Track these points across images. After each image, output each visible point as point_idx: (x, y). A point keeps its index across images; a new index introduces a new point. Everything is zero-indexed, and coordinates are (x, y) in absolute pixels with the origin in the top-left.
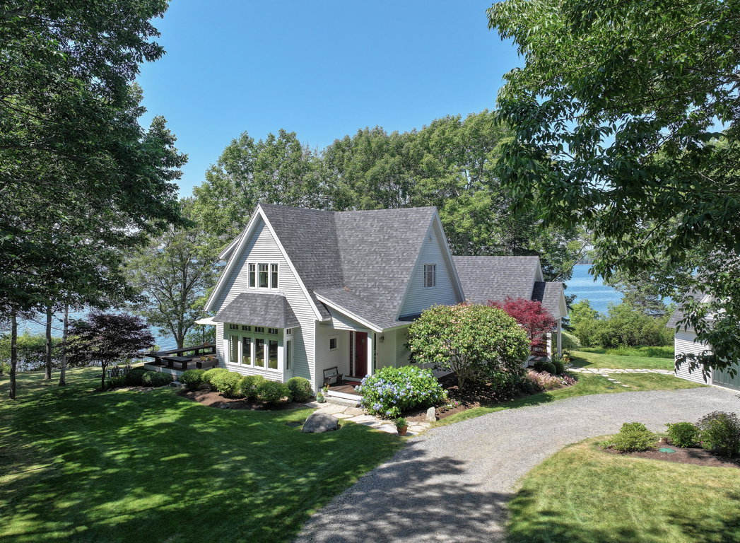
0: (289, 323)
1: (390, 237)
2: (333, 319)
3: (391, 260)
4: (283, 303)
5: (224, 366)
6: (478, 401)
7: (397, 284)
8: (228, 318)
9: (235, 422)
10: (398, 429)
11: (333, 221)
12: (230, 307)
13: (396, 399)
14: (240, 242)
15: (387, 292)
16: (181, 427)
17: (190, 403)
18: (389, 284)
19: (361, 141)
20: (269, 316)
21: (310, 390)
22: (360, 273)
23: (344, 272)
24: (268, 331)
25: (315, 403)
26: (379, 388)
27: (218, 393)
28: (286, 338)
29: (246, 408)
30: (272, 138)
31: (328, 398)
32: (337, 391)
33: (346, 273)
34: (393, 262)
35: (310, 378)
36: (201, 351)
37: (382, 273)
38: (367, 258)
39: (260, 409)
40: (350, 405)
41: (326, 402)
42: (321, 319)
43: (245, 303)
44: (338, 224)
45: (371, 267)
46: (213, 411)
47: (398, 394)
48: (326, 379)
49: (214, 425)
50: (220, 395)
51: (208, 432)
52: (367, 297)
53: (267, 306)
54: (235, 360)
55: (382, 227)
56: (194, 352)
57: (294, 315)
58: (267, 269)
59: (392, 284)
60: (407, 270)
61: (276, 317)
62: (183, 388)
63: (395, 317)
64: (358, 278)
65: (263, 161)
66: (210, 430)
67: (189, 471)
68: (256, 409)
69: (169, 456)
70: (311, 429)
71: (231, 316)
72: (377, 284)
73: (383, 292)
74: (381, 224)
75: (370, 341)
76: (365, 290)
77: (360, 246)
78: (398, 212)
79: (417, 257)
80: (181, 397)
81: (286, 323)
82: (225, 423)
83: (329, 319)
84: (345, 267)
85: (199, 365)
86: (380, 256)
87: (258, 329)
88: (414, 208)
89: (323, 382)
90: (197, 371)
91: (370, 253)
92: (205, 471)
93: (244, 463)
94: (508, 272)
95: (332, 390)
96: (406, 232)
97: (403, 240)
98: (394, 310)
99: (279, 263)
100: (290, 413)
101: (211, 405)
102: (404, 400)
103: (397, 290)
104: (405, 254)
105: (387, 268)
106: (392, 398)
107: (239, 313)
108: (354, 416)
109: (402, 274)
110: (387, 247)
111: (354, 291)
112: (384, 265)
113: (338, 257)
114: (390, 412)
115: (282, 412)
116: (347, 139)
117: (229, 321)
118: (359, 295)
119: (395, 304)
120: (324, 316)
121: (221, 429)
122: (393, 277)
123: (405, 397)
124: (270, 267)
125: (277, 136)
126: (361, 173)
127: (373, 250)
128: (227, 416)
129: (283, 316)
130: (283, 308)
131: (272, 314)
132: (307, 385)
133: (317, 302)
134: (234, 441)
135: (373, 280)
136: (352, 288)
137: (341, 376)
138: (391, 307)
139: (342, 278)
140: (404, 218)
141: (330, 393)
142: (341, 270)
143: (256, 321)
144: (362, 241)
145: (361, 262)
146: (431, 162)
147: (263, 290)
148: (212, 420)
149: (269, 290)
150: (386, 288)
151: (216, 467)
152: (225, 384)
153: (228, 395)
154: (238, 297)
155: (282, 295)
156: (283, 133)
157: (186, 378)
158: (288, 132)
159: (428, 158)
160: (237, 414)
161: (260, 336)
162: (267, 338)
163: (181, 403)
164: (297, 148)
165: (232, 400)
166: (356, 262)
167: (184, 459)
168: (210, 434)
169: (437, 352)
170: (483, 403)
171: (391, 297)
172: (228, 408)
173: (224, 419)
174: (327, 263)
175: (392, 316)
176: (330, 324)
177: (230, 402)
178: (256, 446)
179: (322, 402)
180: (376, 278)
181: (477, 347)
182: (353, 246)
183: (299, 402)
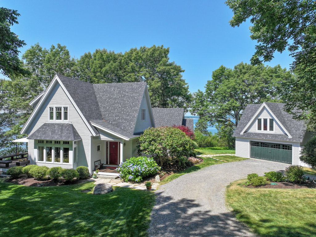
0: (76, 138)
1: (125, 96)
2: (101, 135)
3: (127, 106)
4: (71, 128)
5: (35, 164)
6: (172, 171)
7: (131, 118)
8: (37, 137)
9: (51, 193)
10: (147, 187)
11: (93, 88)
12: (38, 131)
13: (140, 173)
14: (44, 95)
15: (126, 122)
16: (16, 200)
17: (15, 186)
18: (127, 118)
19: (97, 55)
20: (64, 135)
21: (88, 173)
22: (111, 113)
23: (102, 112)
24: (63, 143)
25: (92, 179)
26: (131, 168)
27: (34, 179)
28: (74, 146)
29: (54, 185)
30: (54, 47)
31: (99, 176)
32: (103, 172)
33: (103, 113)
34: (128, 107)
35: (88, 166)
36: (15, 157)
37: (122, 113)
38: (114, 105)
39: (62, 185)
40: (112, 178)
41: (98, 178)
42: (94, 135)
43: (48, 128)
44: (96, 90)
45: (116, 110)
46: (33, 189)
47: (141, 170)
48: (96, 166)
49: (38, 196)
50: (35, 179)
51: (36, 201)
52: (116, 124)
53: (62, 129)
54: (42, 160)
55: (120, 91)
56: (11, 158)
57: (78, 134)
58: (61, 110)
59: (129, 118)
60: (136, 111)
61: (68, 135)
62: (8, 178)
63: (133, 133)
64: (110, 115)
65: (49, 59)
66: (36, 200)
67: (37, 228)
68: (60, 185)
69: (15, 219)
70: (99, 192)
71: (39, 136)
72: (121, 117)
73: (124, 122)
74: (119, 90)
75: (121, 145)
76: (114, 121)
77: (109, 100)
78: (127, 84)
79: (140, 105)
80: (8, 183)
81: (74, 138)
82: (44, 194)
83: (98, 135)
84: (102, 110)
85: (18, 164)
86: (121, 104)
87: (57, 142)
88: (136, 83)
89: (94, 168)
90: (18, 167)
91: (115, 103)
92: (49, 225)
93: (74, 217)
94: (171, 115)
95: (100, 172)
96: (133, 93)
97: (132, 97)
98: (131, 130)
99: (68, 107)
100: (81, 186)
101: (30, 186)
102: (144, 173)
103: (132, 120)
104: (134, 104)
105: (125, 110)
106: (138, 172)
107: (45, 134)
108: (117, 183)
109: (133, 113)
110: (124, 100)
111: (108, 121)
112: (123, 109)
113: (98, 105)
114: (137, 180)
115: (76, 185)
116: (89, 53)
117: (38, 138)
118: (112, 124)
119: (132, 127)
120: (96, 134)
121: (42, 198)
122: (129, 114)
123: (144, 171)
124: (63, 109)
125: (56, 47)
126: (99, 70)
127: (116, 102)
128: (44, 190)
129: (73, 134)
130: (72, 130)
131: (66, 133)
132: (87, 170)
133: (92, 126)
134: (56, 205)
135: (118, 116)
136: (107, 120)
137: (103, 164)
138: (130, 128)
139: (101, 115)
140: (131, 87)
141: (99, 173)
142: (100, 112)
143: (56, 138)
144: (110, 98)
145: (111, 108)
146: (133, 66)
147: (59, 121)
148: (35, 194)
149: (62, 121)
150: (125, 119)
151: (55, 222)
152: (39, 173)
153: (40, 179)
154: (42, 126)
155: (71, 123)
156: (59, 46)
157: (11, 171)
158: (62, 45)
159: (131, 64)
160: (50, 189)
161: (57, 146)
162: (62, 146)
163: (10, 186)
164: (67, 53)
165: (43, 182)
166: (108, 108)
167: (28, 220)
168: (38, 202)
169: (156, 149)
170: (175, 172)
171: (129, 124)
172: (42, 186)
173: (43, 192)
174: (93, 107)
175: (130, 133)
176: (98, 138)
177: (43, 183)
178: (72, 206)
179: (96, 178)
180: (120, 115)
181: (174, 145)
182: (105, 100)
183: (83, 179)
